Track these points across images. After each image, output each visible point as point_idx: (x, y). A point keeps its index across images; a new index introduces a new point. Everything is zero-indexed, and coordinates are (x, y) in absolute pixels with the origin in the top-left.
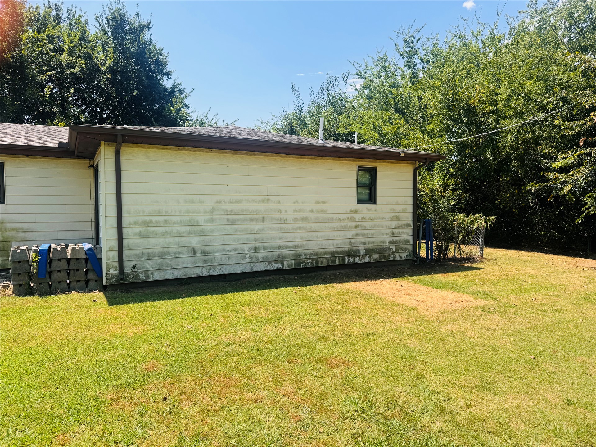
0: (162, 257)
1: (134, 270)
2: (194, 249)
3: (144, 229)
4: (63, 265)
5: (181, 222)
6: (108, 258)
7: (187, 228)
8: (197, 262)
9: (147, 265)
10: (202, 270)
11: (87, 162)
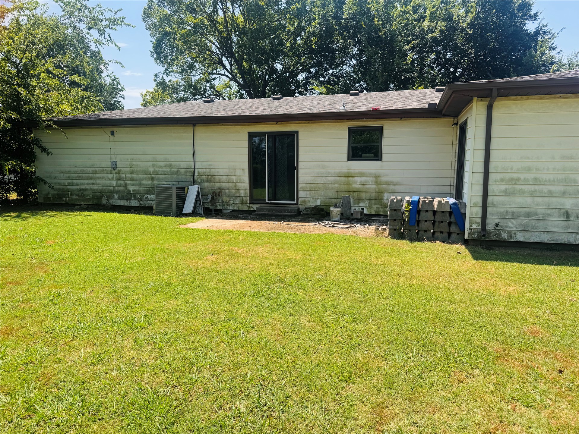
0: (528, 217)
1: (496, 228)
2: (567, 212)
3: (511, 186)
4: (430, 216)
5: (554, 181)
6: (471, 214)
7: (561, 188)
8: (570, 228)
9: (510, 225)
10: (575, 237)
11: (451, 120)
